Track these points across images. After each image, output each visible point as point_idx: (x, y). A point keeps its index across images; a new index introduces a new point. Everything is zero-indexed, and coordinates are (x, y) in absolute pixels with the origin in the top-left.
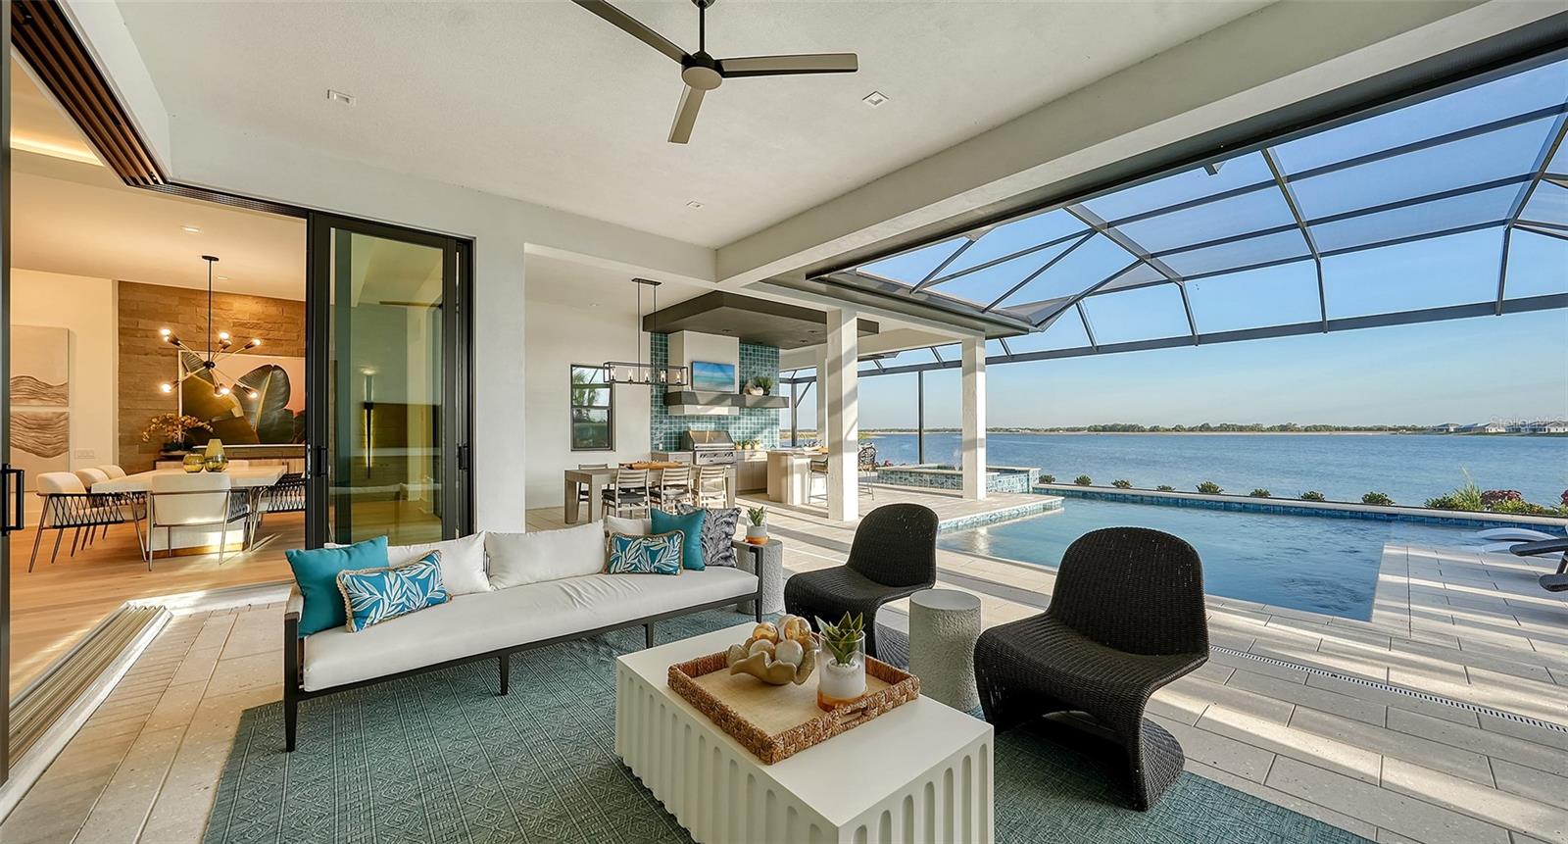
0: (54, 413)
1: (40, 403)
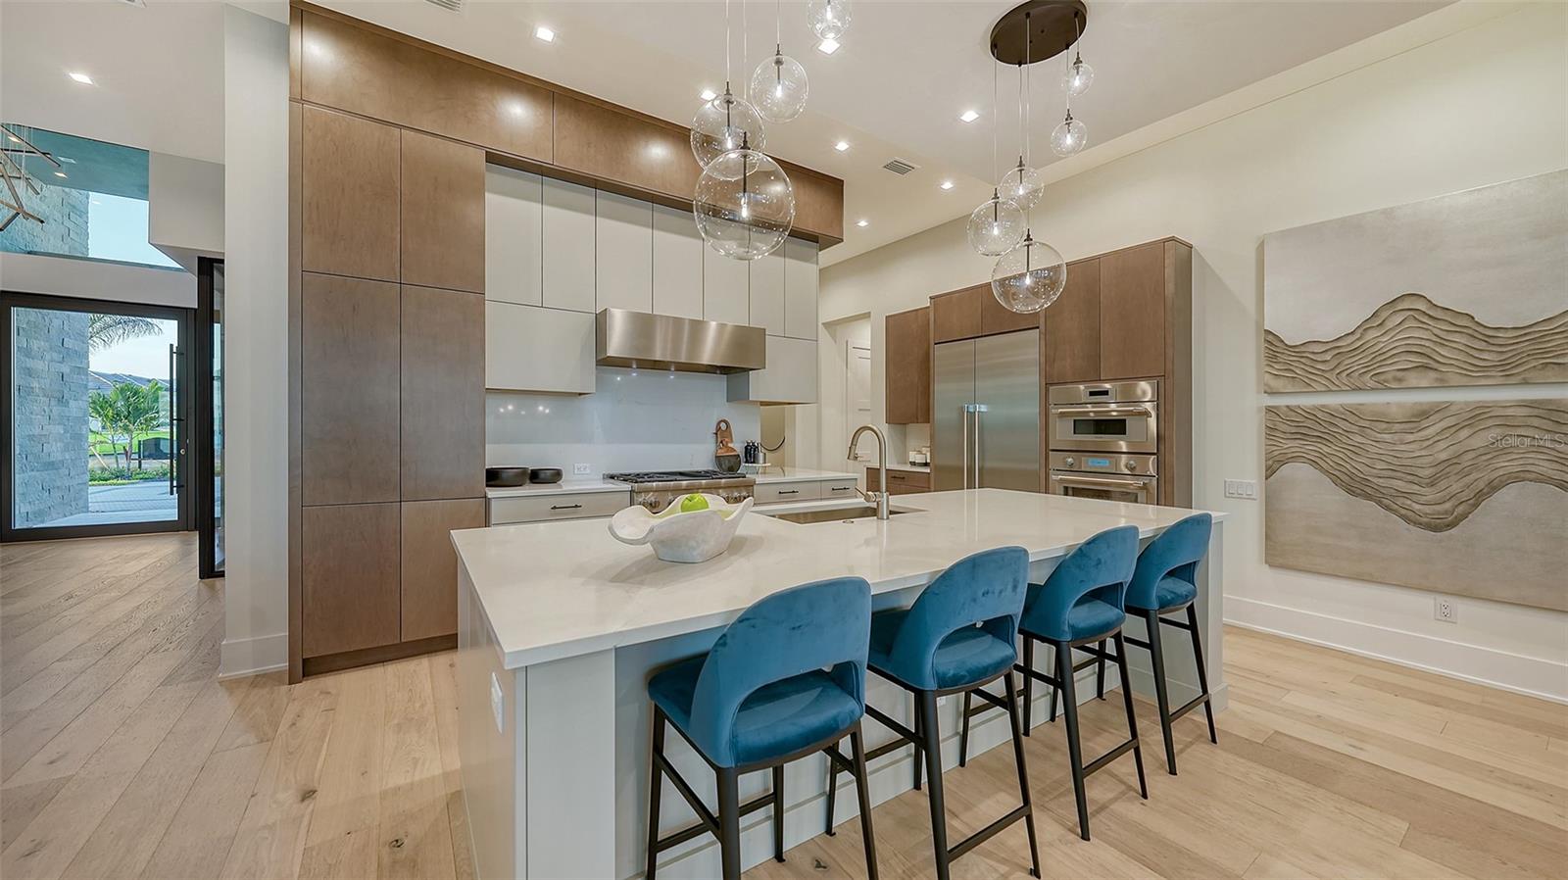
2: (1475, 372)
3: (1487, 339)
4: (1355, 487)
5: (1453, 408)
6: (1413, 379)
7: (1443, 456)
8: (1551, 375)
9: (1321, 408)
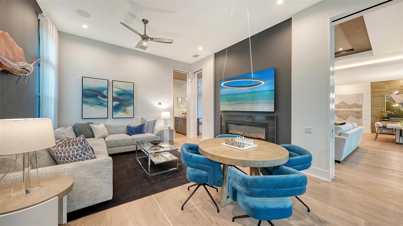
0: (360, 110)
1: (357, 108)
2: (347, 108)
3: (348, 105)
4: (339, 117)
5: (346, 110)
6: (343, 108)
7: (345, 114)
8: (352, 108)
9: (336, 110)
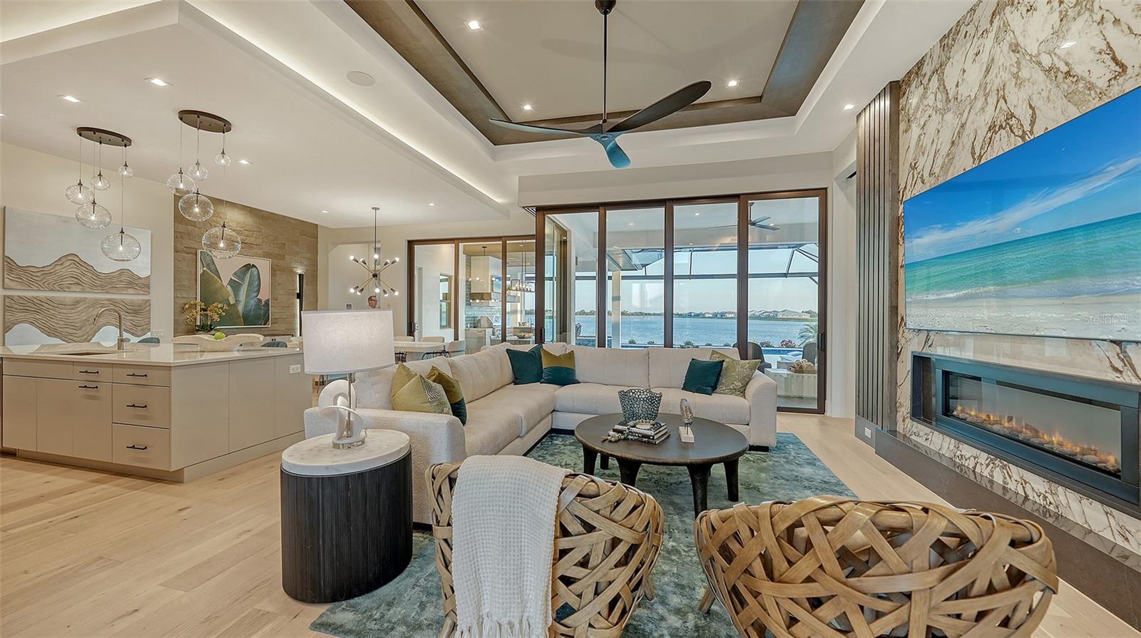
0: (143, 300)
1: (134, 292)
2: (93, 287)
3: (97, 276)
5: (87, 301)
6: (74, 288)
7: (84, 318)
8: (114, 290)
9: (36, 298)
